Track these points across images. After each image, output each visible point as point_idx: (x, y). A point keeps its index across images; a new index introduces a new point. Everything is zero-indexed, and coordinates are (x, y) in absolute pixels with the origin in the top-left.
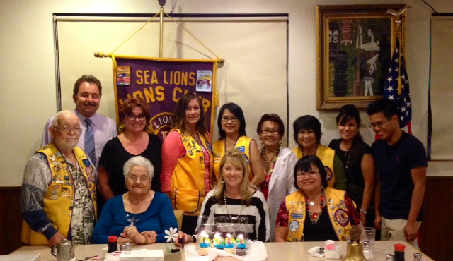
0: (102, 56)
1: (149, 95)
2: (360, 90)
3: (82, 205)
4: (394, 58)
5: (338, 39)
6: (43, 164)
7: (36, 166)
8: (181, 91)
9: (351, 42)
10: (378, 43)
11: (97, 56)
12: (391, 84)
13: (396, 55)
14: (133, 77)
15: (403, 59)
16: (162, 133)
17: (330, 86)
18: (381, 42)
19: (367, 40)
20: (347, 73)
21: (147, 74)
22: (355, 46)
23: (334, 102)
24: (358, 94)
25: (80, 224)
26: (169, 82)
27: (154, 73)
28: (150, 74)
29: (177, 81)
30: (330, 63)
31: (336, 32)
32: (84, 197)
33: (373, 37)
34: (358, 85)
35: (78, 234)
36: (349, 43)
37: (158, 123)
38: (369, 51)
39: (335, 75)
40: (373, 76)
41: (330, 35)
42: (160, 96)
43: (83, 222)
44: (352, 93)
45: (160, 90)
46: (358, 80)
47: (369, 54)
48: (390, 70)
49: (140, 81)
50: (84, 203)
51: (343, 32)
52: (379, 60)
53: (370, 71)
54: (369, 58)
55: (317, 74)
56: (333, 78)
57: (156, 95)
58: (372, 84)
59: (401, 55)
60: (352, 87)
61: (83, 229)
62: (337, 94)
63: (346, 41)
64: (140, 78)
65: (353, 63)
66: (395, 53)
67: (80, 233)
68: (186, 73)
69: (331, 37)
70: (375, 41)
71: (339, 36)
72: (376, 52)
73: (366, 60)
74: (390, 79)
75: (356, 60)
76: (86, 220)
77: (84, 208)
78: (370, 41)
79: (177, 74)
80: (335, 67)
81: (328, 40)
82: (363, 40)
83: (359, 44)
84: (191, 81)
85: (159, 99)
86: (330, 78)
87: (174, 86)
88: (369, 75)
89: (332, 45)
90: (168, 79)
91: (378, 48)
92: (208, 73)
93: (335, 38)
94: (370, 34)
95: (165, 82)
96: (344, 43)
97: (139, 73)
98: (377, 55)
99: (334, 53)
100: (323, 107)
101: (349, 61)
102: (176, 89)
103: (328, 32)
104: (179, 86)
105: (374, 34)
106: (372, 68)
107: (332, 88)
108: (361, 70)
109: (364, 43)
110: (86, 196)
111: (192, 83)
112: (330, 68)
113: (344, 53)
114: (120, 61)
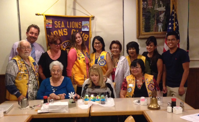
0: (39, 15)
1: (61, 33)
2: (157, 29)
3: (32, 83)
4: (172, 14)
5: (146, 6)
6: (15, 64)
7: (12, 65)
8: (75, 31)
9: (152, 7)
10: (165, 7)
11: (37, 15)
12: (170, 26)
13: (173, 13)
14: (53, 24)
15: (176, 15)
16: (67, 50)
17: (143, 27)
18: (166, 7)
19: (160, 6)
20: (150, 21)
21: (60, 23)
22: (154, 9)
23: (144, 35)
24: (156, 31)
25: (32, 91)
26: (70, 27)
27: (63, 22)
28: (61, 23)
29: (73, 26)
30: (143, 17)
31: (145, 3)
32: (33, 79)
33: (162, 5)
34: (155, 27)
35: (31, 96)
36: (151, 8)
37: (65, 45)
38: (161, 11)
39: (145, 23)
40: (162, 23)
41: (143, 4)
42: (66, 33)
43: (33, 90)
44: (153, 30)
45: (65, 30)
46: (155, 25)
47: (161, 12)
48: (170, 20)
49: (56, 26)
50: (33, 82)
51: (149, 2)
52: (165, 15)
53: (161, 20)
54: (161, 14)
55: (137, 22)
56: (144, 24)
57: (64, 33)
58: (162, 26)
59: (175, 12)
60: (153, 28)
61: (33, 94)
62: (146, 31)
63: (150, 7)
64: (56, 25)
65: (153, 17)
66: (172, 12)
67: (32, 95)
68: (77, 23)
69: (143, 5)
70: (163, 6)
71: (147, 4)
72: (164, 12)
73: (159, 15)
74: (170, 24)
75: (155, 15)
76: (34, 89)
77: (33, 84)
78: (161, 6)
79: (73, 23)
80: (145, 18)
81: (142, 6)
82: (158, 6)
83: (156, 8)
84: (80, 26)
85: (65, 35)
86: (143, 24)
87: (72, 28)
88: (160, 22)
89: (144, 9)
90: (69, 26)
91: (165, 10)
92: (87, 22)
93: (145, 5)
94: (161, 3)
95: (68, 27)
96: (149, 7)
97: (56, 23)
98: (164, 13)
99: (145, 12)
100: (140, 37)
101: (152, 16)
102: (73, 30)
103: (142, 3)
104: (74, 28)
105: (163, 3)
106: (162, 19)
107: (144, 28)
108: (157, 20)
109: (158, 7)
110: (34, 79)
111: (80, 27)
112: (143, 19)
113: (149, 12)
114: (47, 17)
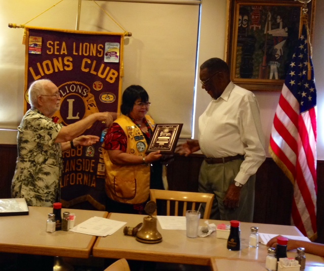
0: (15, 27)
1: (58, 64)
8: (89, 62)
11: (11, 26)
14: (44, 47)
27: (64, 44)
28: (60, 45)
29: (86, 53)
42: (68, 66)
45: (68, 61)
49: (50, 51)
64: (50, 48)
68: (95, 45)
79: (86, 46)
84: (100, 52)
85: (67, 69)
87: (83, 57)
92: (116, 45)
95: (75, 53)
97: (50, 44)
104: (88, 57)
114: (33, 32)
